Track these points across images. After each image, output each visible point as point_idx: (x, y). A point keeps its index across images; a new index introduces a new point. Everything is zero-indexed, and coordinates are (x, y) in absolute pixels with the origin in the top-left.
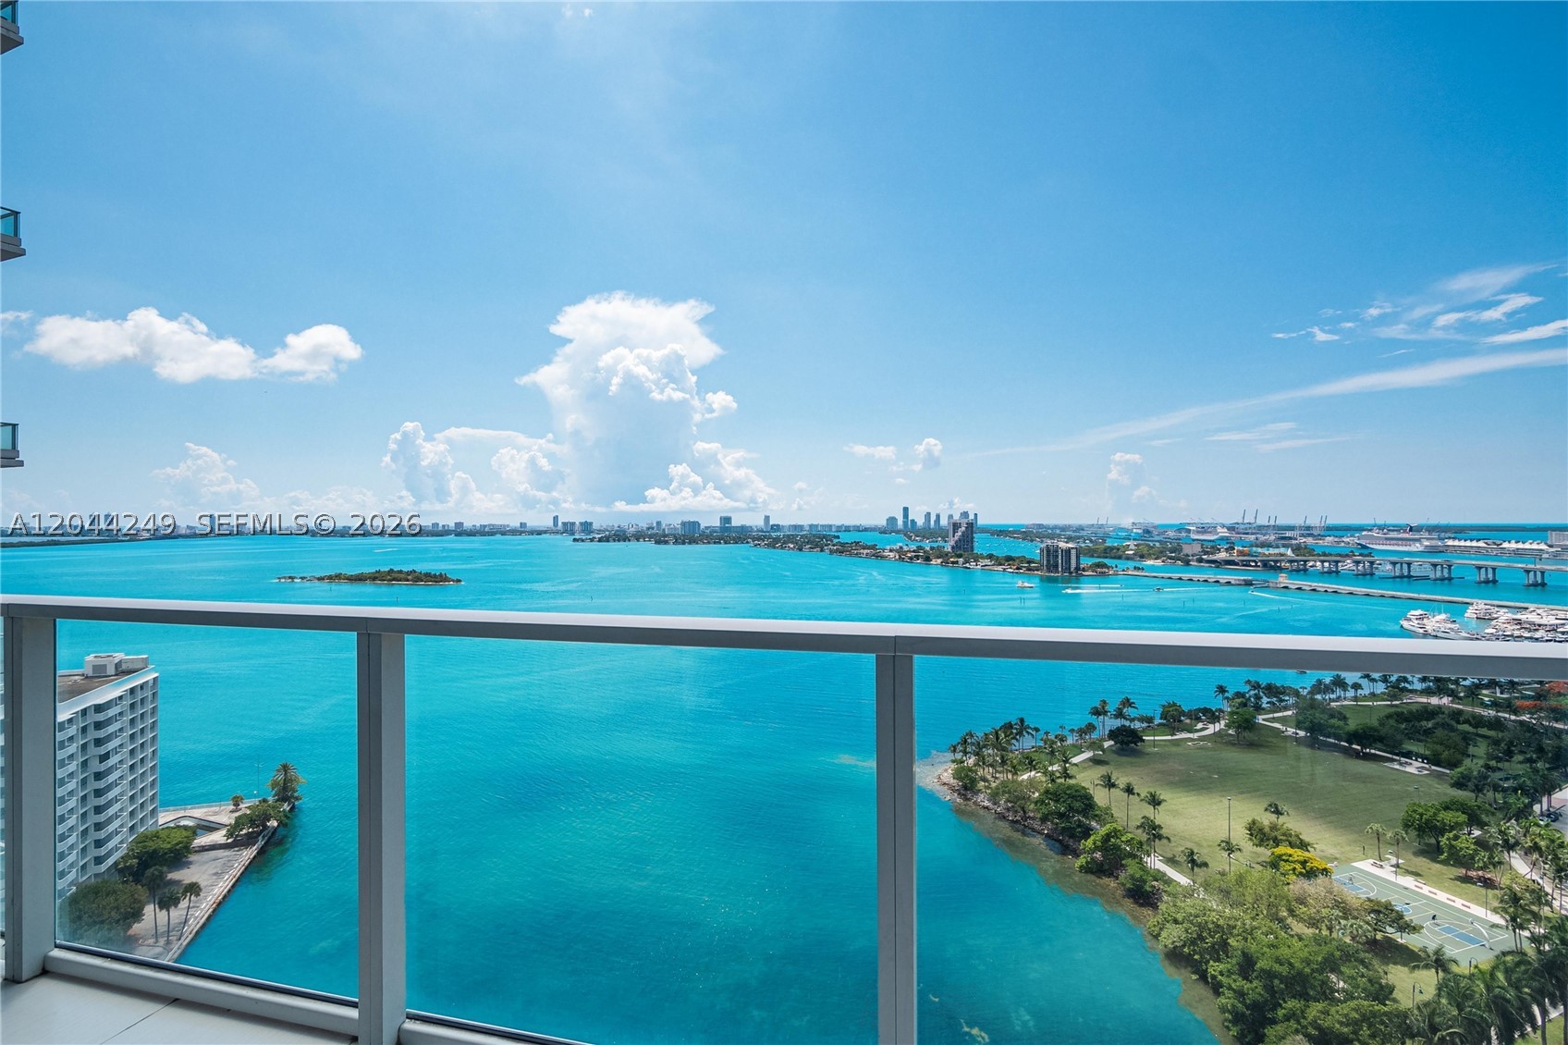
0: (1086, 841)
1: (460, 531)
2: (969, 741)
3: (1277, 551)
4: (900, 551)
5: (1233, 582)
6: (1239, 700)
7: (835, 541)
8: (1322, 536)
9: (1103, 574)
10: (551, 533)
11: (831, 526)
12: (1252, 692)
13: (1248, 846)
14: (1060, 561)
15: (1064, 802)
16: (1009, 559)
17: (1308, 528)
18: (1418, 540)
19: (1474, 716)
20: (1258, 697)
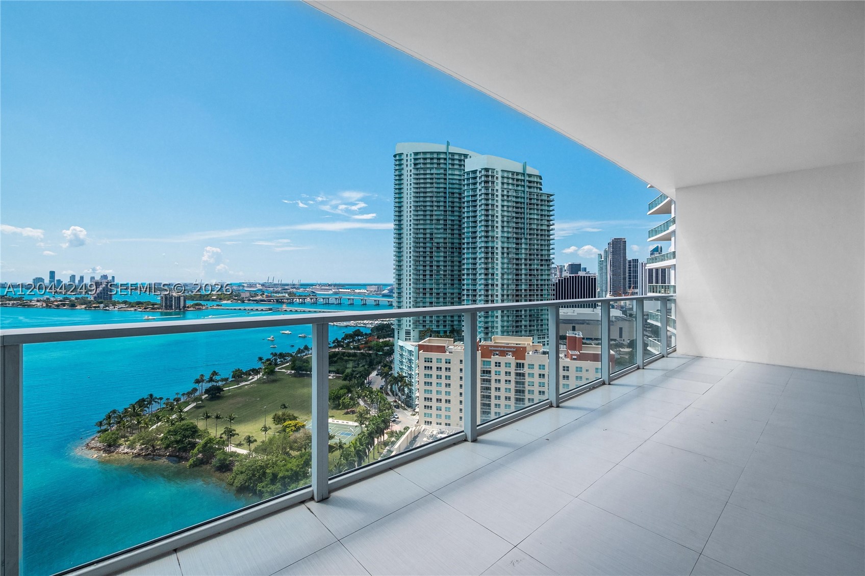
0: (193, 450)
3: (282, 295)
5: (264, 309)
6: (268, 362)
8: (299, 288)
9: (199, 309)
12: (273, 358)
13: (273, 426)
14: (174, 303)
15: (180, 434)
16: (139, 303)
17: (294, 285)
18: (331, 289)
19: (348, 353)
20: (276, 360)
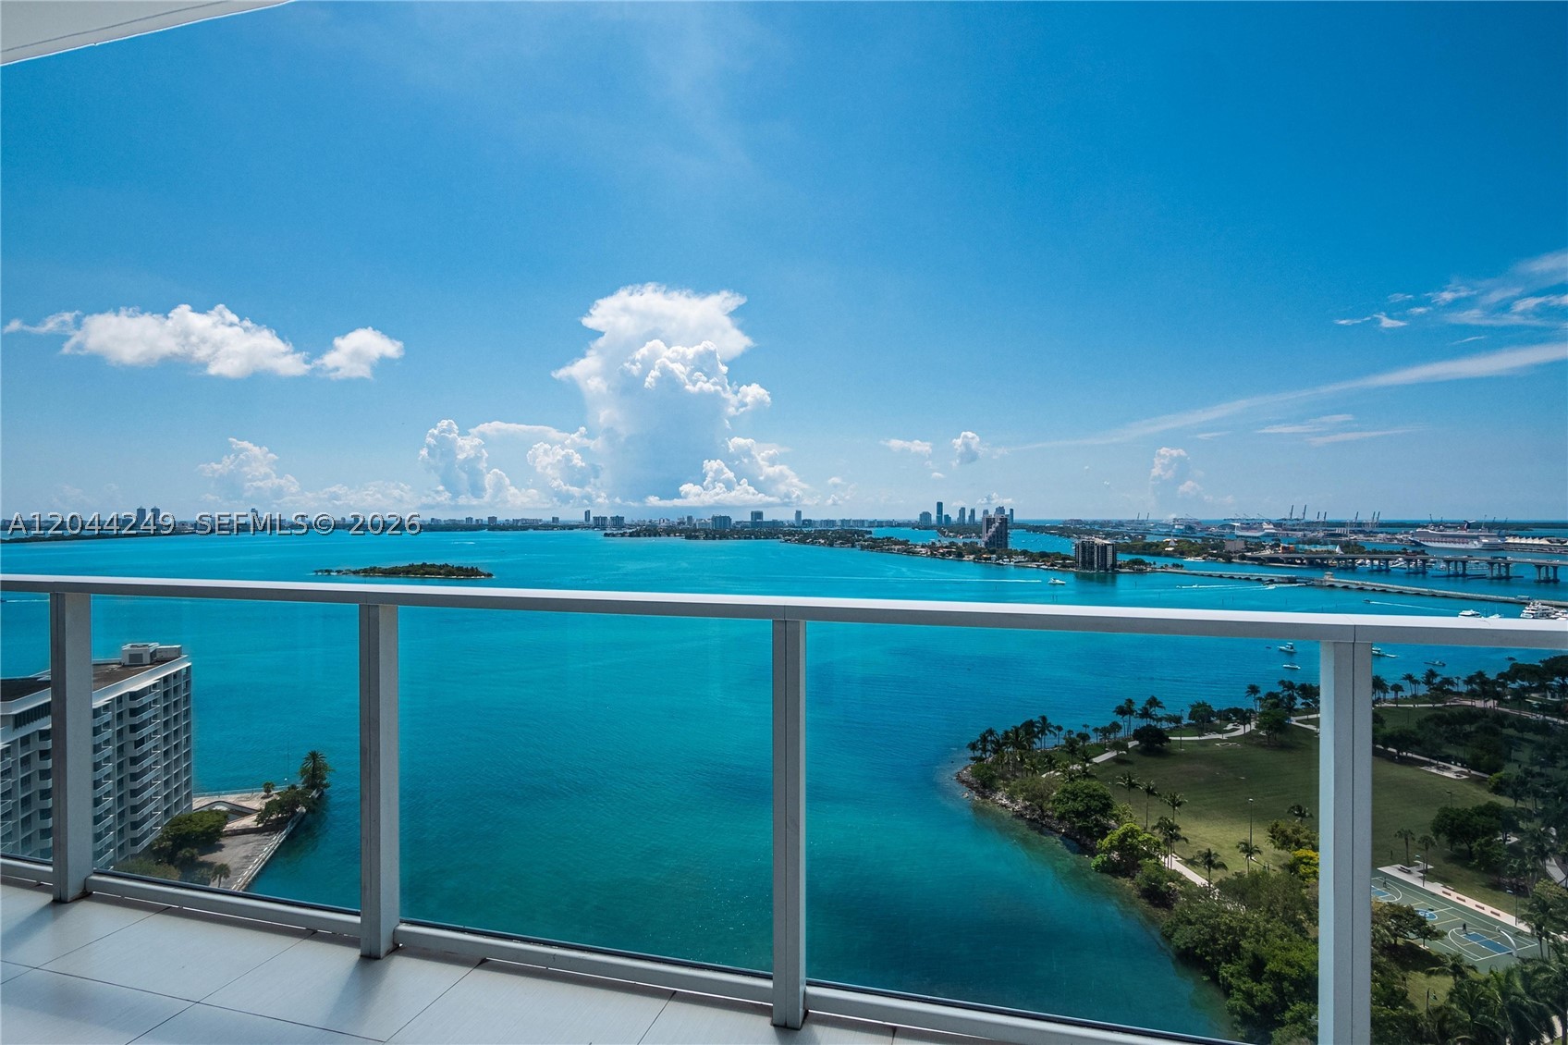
0: (1102, 840)
1: (493, 525)
2: (989, 738)
3: (1324, 548)
4: (933, 547)
5: (1275, 580)
6: (1271, 701)
7: (867, 536)
8: (1375, 533)
9: (1141, 572)
10: (582, 528)
11: (863, 521)
12: (1286, 693)
13: (1269, 848)
14: (1096, 558)
15: (1082, 801)
16: (1044, 555)
17: (1360, 524)
18: (1477, 538)
19: (1520, 719)
20: (1292, 698)
